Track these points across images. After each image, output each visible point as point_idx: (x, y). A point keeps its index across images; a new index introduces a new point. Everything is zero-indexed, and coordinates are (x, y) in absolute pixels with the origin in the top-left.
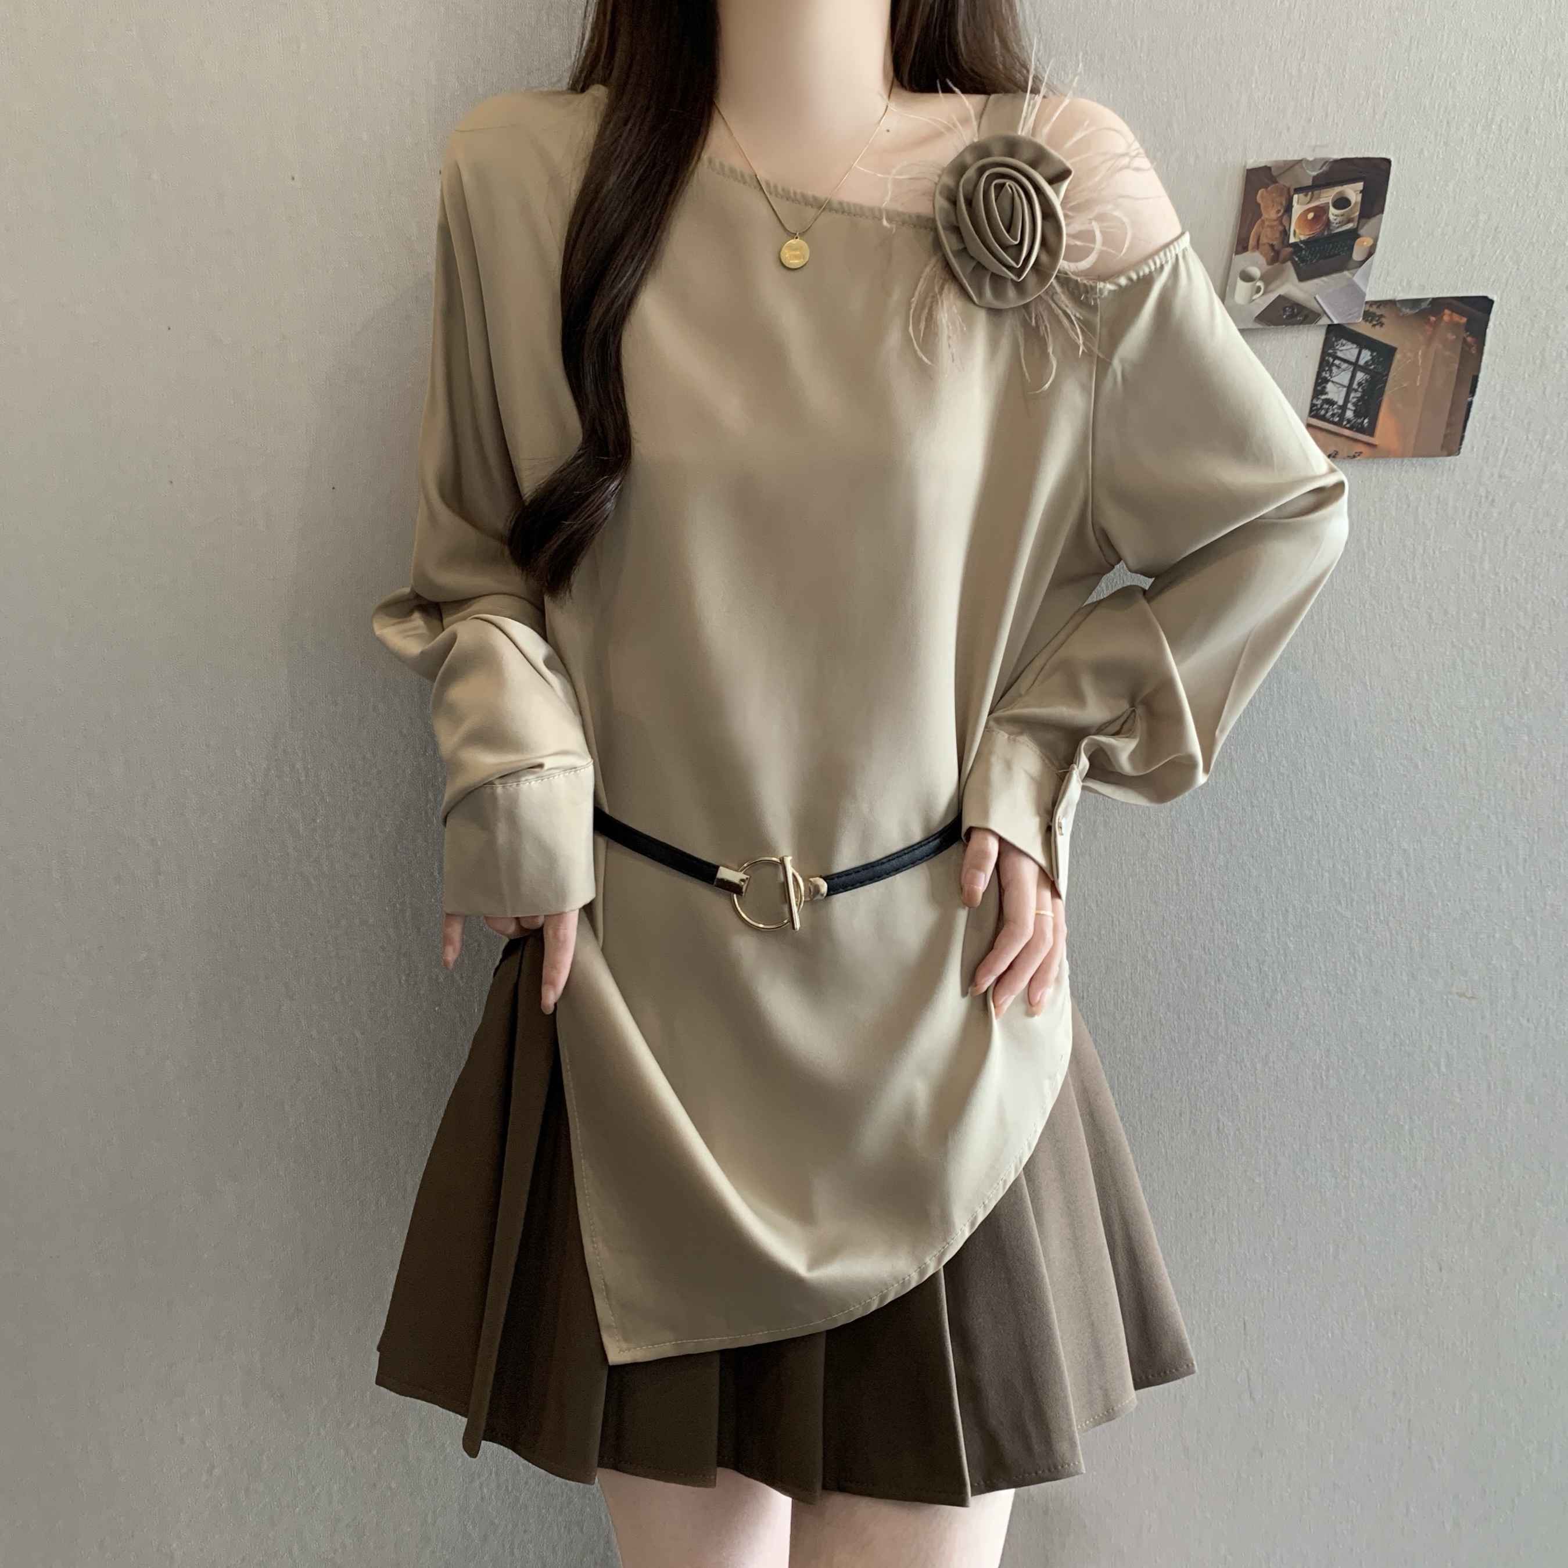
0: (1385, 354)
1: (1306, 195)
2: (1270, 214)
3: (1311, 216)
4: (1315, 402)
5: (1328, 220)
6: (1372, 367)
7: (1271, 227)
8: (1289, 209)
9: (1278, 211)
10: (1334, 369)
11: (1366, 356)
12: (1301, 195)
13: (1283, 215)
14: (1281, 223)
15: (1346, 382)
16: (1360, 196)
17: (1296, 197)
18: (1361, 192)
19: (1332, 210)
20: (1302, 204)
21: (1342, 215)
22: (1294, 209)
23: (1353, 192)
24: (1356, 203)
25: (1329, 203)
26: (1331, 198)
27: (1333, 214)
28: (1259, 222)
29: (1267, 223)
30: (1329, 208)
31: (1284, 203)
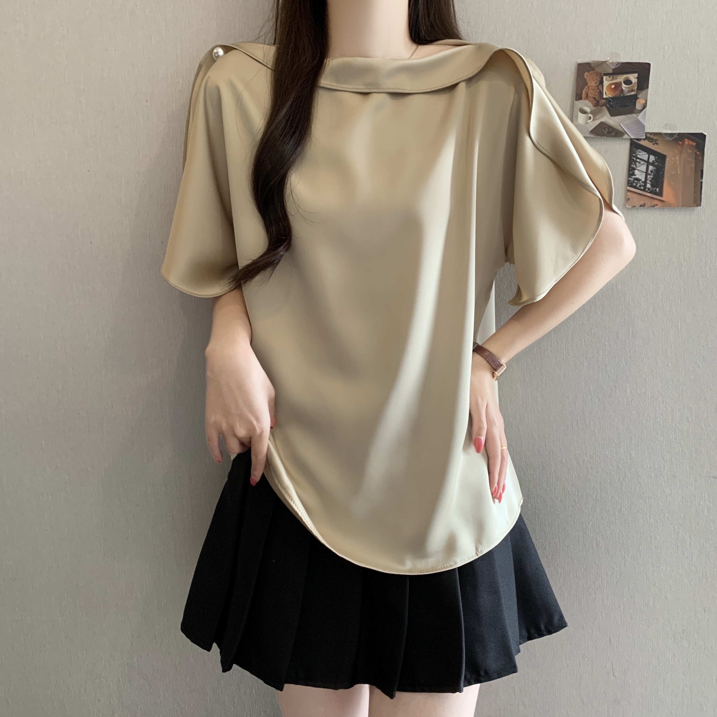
0: (661, 158)
1: (610, 77)
2: (592, 83)
3: (613, 86)
4: (630, 179)
5: (622, 89)
6: (656, 164)
7: (593, 89)
8: (601, 82)
9: (596, 83)
10: (637, 164)
11: (652, 158)
12: (608, 77)
13: (598, 85)
14: (598, 89)
15: (645, 170)
16: (636, 80)
17: (604, 77)
18: (637, 78)
19: (624, 85)
20: (609, 81)
21: (629, 88)
22: (604, 83)
23: (633, 78)
24: (635, 83)
25: (621, 82)
26: (622, 80)
27: (624, 87)
28: (586, 88)
29: (591, 88)
30: (621, 84)
31: (599, 80)
